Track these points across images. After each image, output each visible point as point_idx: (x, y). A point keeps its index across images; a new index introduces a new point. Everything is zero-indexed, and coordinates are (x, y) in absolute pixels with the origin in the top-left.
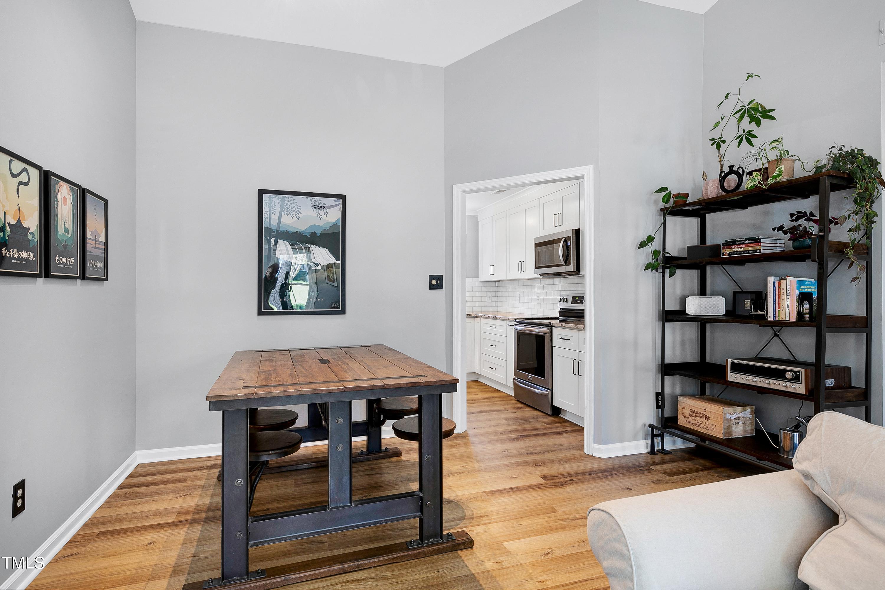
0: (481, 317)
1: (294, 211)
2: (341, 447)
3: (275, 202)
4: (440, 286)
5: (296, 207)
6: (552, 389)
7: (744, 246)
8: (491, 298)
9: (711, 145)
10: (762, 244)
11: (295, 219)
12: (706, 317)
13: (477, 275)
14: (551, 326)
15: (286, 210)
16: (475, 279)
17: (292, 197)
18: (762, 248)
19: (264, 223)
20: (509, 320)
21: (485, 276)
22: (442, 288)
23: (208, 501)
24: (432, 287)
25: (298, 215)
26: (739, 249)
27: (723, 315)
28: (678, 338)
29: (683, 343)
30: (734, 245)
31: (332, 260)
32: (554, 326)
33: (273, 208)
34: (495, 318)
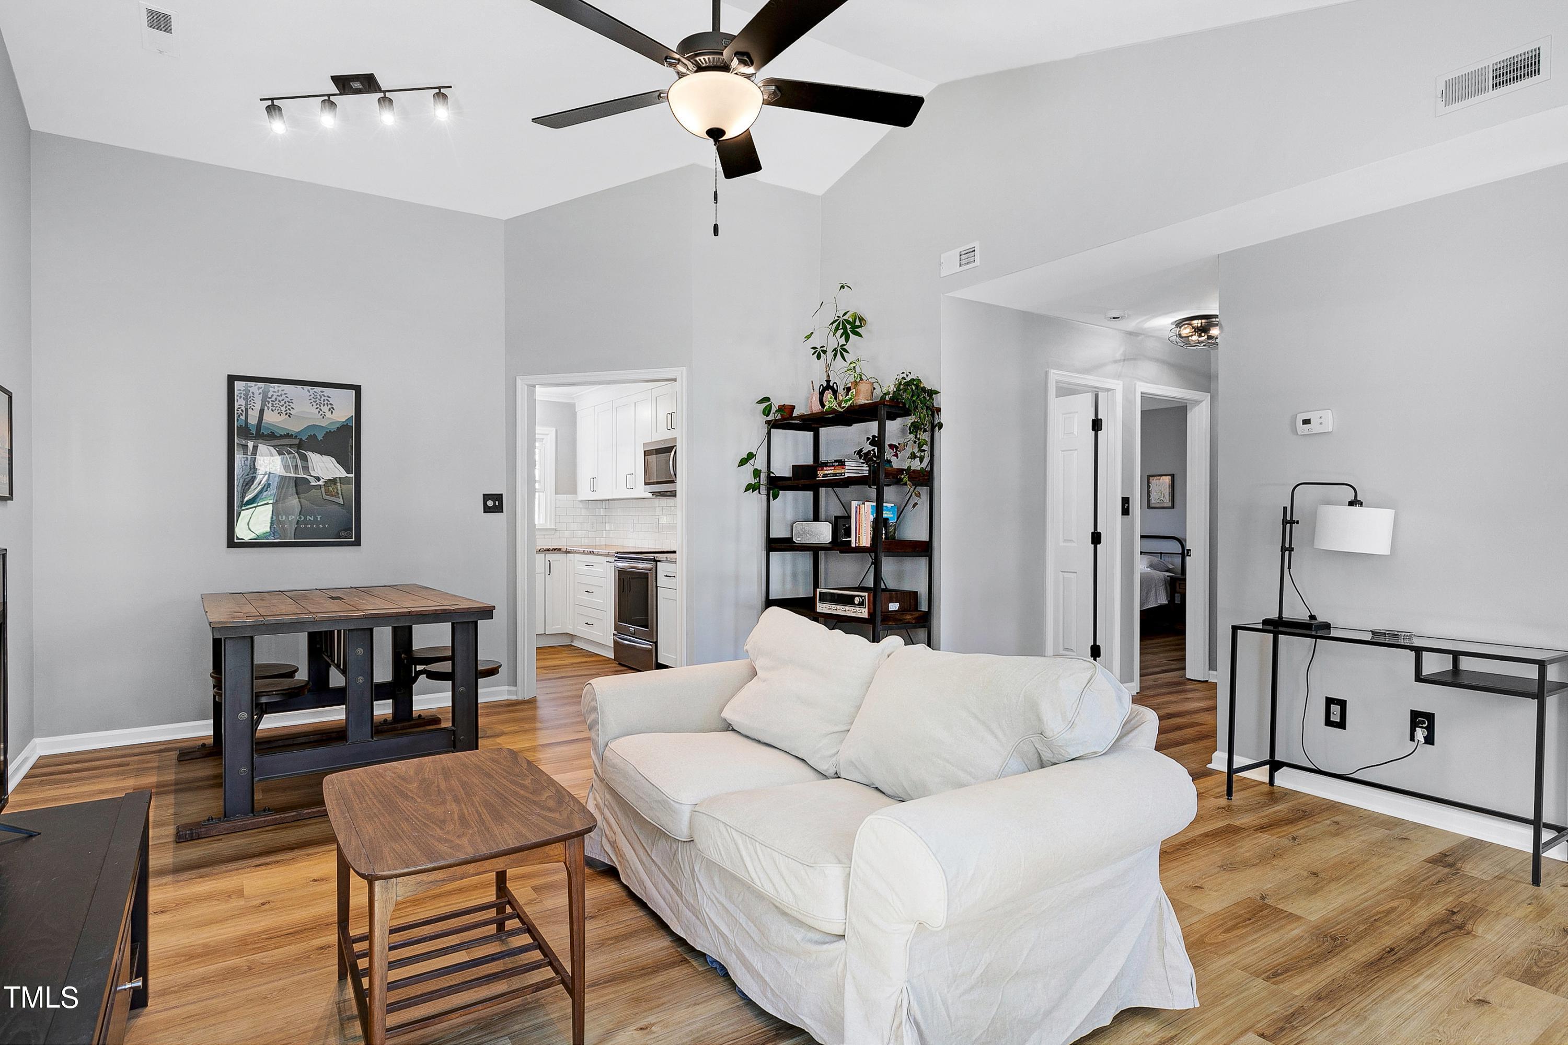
0: (575, 552)
1: (282, 406)
2: (361, 679)
3: (253, 393)
4: (498, 509)
5: (286, 400)
6: (657, 641)
7: (833, 468)
8: (595, 525)
9: (813, 354)
10: (847, 468)
11: (284, 416)
12: (815, 545)
13: (573, 490)
14: (656, 561)
15: (270, 405)
16: (570, 497)
17: (280, 387)
18: (847, 471)
19: (237, 421)
20: (608, 555)
21: (585, 493)
22: (502, 512)
23: (174, 778)
24: (487, 510)
25: (288, 411)
26: (830, 472)
27: (829, 543)
28: (789, 569)
29: (794, 575)
30: (826, 466)
31: (340, 473)
32: (659, 561)
33: (250, 401)
34: (592, 553)
